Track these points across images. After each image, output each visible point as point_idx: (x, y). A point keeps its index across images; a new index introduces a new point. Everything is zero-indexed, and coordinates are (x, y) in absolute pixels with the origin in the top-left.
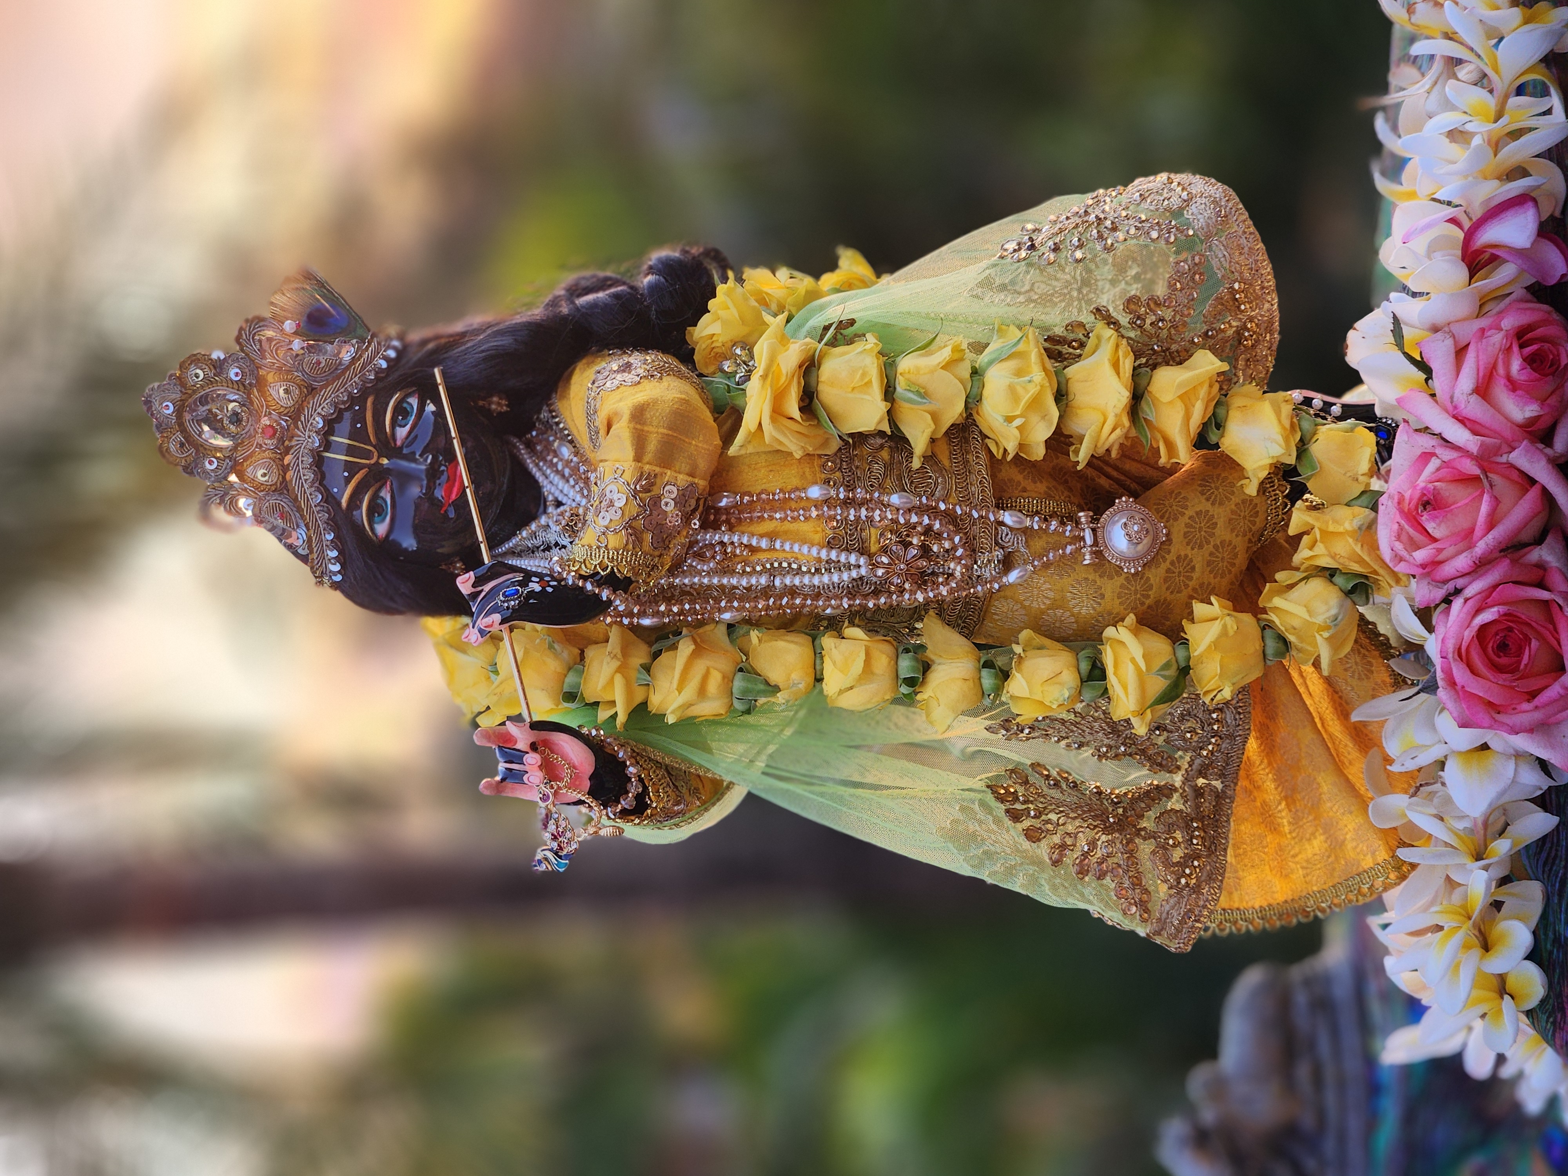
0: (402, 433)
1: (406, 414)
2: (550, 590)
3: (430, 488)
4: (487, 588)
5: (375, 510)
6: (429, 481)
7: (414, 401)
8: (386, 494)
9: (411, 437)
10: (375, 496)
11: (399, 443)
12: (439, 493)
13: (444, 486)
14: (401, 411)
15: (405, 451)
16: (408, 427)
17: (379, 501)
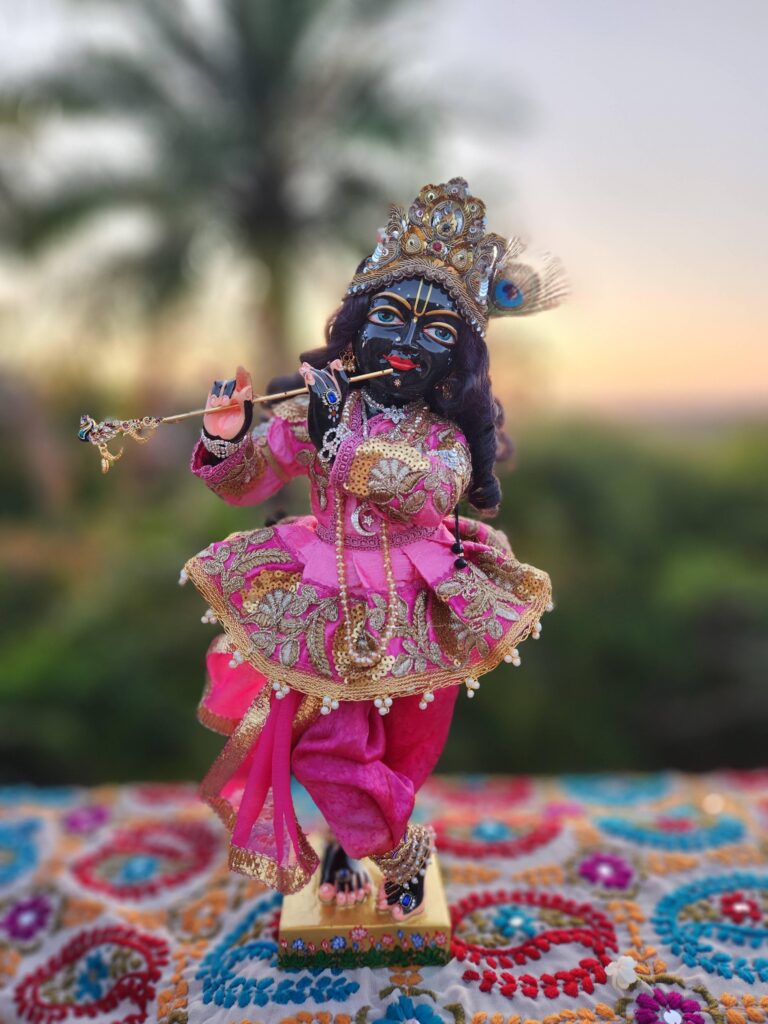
0: (432, 332)
1: (443, 335)
2: (330, 417)
3: (396, 347)
4: (333, 378)
5: (386, 314)
6: (402, 347)
7: (450, 341)
8: (396, 321)
9: (428, 338)
10: (395, 314)
11: (426, 331)
12: (395, 353)
13: (398, 356)
14: (445, 332)
15: (421, 334)
16: (435, 336)
17: (391, 317)
